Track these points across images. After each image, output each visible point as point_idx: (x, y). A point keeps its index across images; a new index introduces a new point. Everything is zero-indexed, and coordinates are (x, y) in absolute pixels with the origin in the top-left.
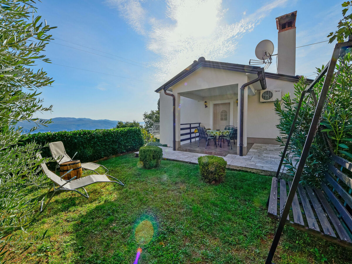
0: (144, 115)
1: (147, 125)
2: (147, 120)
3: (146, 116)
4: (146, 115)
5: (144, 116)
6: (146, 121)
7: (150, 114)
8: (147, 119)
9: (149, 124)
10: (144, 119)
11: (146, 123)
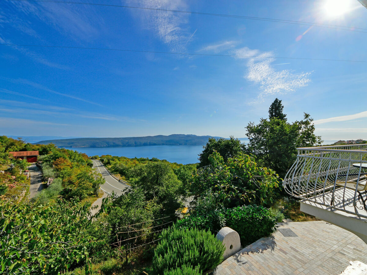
0: (248, 127)
1: (252, 145)
2: (253, 137)
3: (251, 130)
4: (250, 128)
5: (247, 130)
6: (251, 138)
7: (260, 125)
8: (252, 134)
9: (257, 143)
10: (247, 135)
11: (251, 140)
